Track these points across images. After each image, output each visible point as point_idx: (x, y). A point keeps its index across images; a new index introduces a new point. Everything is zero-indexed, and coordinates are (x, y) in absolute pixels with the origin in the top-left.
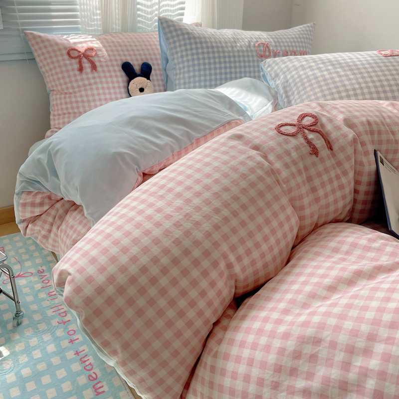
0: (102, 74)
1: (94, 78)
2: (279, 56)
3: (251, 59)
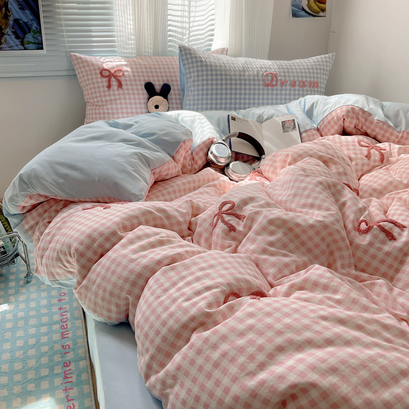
0: (126, 92)
1: (119, 94)
2: (286, 85)
3: (257, 87)
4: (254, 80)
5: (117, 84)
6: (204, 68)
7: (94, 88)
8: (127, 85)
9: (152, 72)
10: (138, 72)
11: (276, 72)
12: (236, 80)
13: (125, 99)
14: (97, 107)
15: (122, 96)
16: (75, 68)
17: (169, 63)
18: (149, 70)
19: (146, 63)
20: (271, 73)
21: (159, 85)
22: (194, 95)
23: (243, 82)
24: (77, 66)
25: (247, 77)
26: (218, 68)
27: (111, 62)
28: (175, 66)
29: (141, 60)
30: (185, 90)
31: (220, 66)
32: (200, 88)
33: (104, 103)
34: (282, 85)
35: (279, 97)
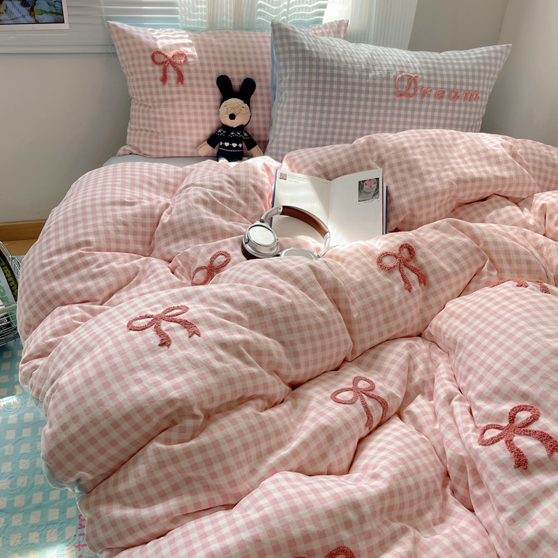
0: (189, 89)
1: (178, 92)
2: (429, 96)
3: (384, 97)
4: (381, 85)
5: (176, 76)
6: (307, 63)
7: (143, 79)
8: (190, 78)
9: (229, 59)
10: (208, 58)
11: (416, 73)
12: (353, 84)
13: (186, 99)
14: (146, 109)
15: (183, 96)
16: (115, 45)
17: (256, 44)
18: (225, 56)
19: (222, 44)
20: (408, 76)
21: (239, 79)
22: (289, 103)
23: (364, 88)
24: (119, 43)
25: (371, 81)
26: (328, 64)
27: (168, 38)
28: (265, 50)
29: (215, 37)
30: (277, 90)
31: (332, 61)
32: (299, 92)
33: (156, 104)
34: (423, 95)
35: (416, 113)
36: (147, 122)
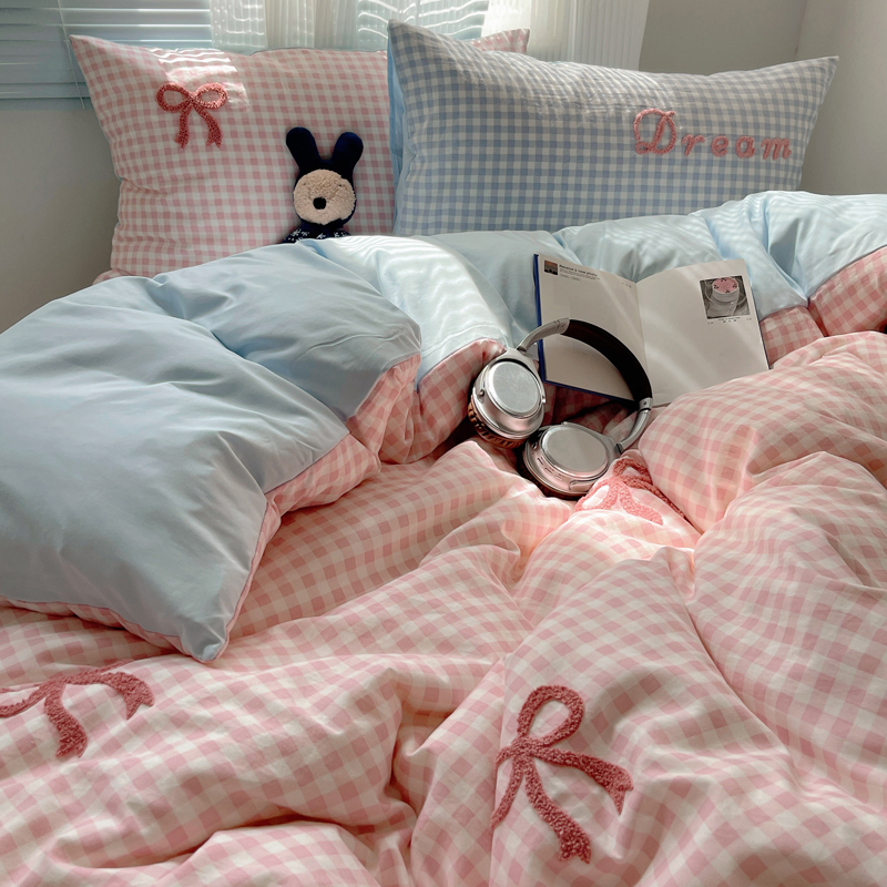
0: (232, 155)
2: (699, 150)
3: (614, 154)
4: (607, 132)
5: (207, 130)
6: (462, 94)
7: (140, 140)
8: (234, 134)
9: (309, 98)
10: (267, 97)
11: (669, 109)
12: (554, 131)
13: (228, 175)
14: (148, 197)
15: (220, 168)
16: (87, 80)
17: (360, 72)
18: (301, 92)
19: (294, 71)
20: (656, 113)
21: (330, 136)
22: (429, 173)
23: (574, 138)
24: (92, 75)
25: (586, 124)
26: (504, 95)
27: (190, 64)
28: (376, 81)
29: (281, 61)
30: (405, 153)
31: (510, 89)
32: (449, 151)
33: (168, 186)
34: (687, 149)
35: (677, 183)
36: (150, 222)
